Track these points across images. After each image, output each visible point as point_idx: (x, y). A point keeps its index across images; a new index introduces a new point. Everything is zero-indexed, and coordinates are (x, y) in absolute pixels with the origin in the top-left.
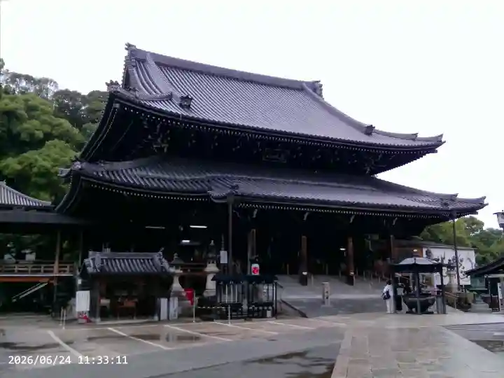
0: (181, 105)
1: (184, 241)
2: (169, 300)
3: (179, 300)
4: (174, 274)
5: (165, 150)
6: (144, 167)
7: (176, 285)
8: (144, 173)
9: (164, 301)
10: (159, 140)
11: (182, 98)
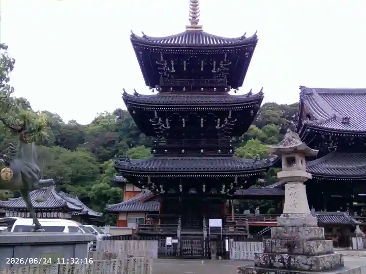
0: (343, 123)
1: (354, 203)
2: (357, 239)
3: (362, 239)
4: (356, 224)
5: (336, 150)
6: (326, 162)
7: (358, 230)
8: (327, 166)
9: (354, 239)
10: (331, 144)
11: (344, 119)
